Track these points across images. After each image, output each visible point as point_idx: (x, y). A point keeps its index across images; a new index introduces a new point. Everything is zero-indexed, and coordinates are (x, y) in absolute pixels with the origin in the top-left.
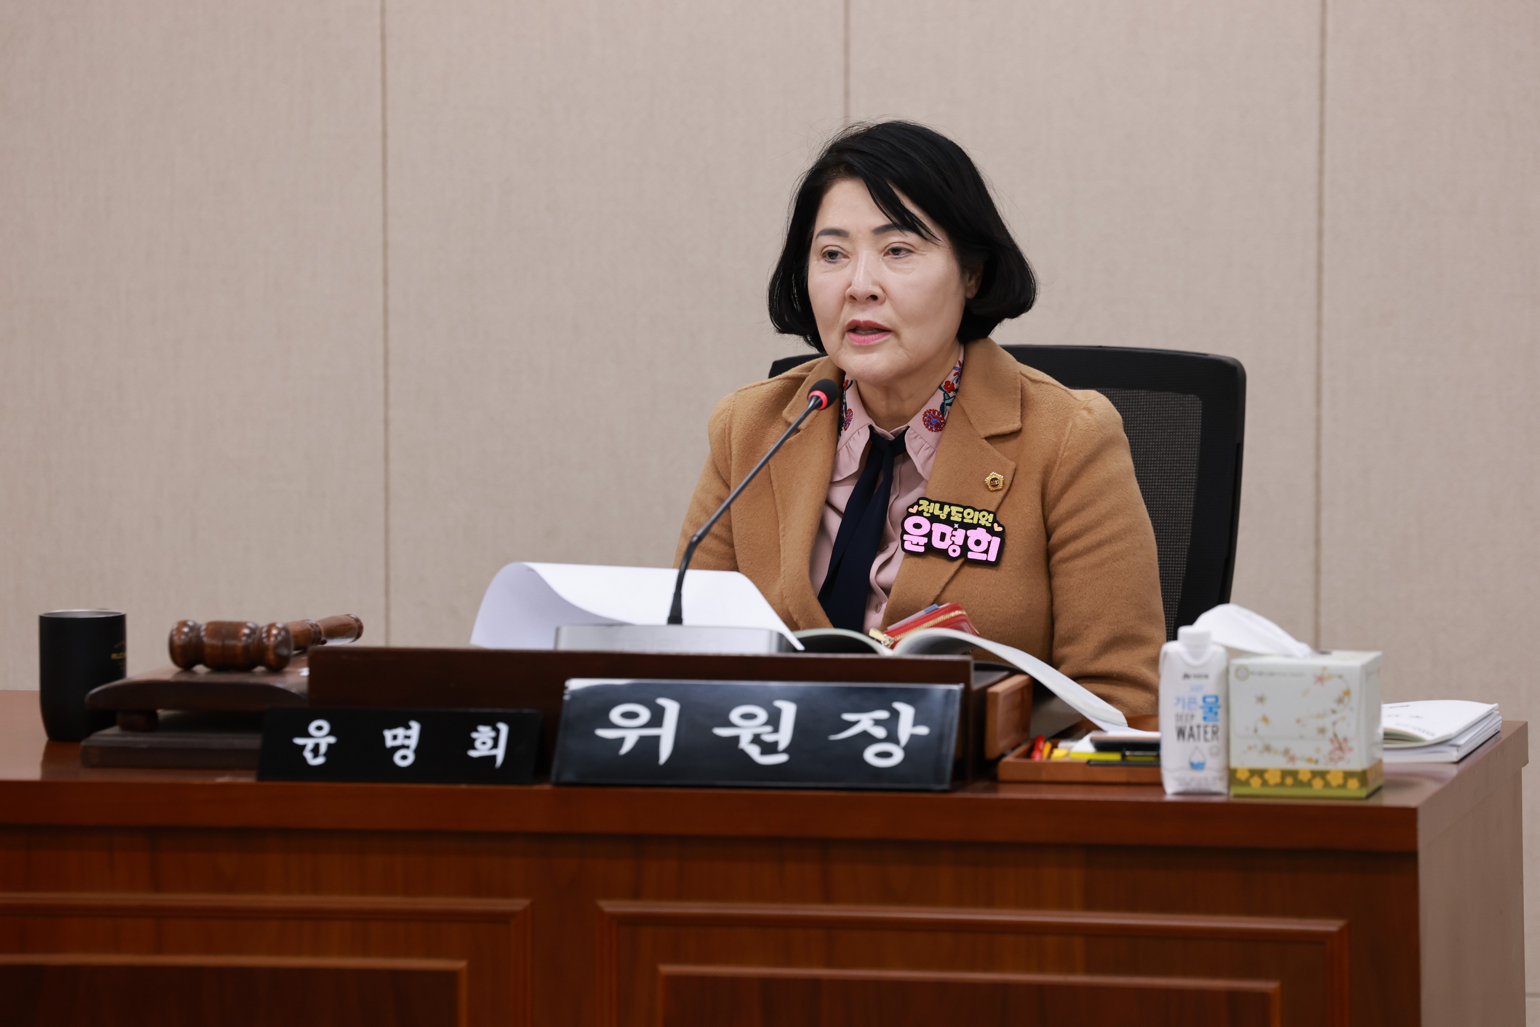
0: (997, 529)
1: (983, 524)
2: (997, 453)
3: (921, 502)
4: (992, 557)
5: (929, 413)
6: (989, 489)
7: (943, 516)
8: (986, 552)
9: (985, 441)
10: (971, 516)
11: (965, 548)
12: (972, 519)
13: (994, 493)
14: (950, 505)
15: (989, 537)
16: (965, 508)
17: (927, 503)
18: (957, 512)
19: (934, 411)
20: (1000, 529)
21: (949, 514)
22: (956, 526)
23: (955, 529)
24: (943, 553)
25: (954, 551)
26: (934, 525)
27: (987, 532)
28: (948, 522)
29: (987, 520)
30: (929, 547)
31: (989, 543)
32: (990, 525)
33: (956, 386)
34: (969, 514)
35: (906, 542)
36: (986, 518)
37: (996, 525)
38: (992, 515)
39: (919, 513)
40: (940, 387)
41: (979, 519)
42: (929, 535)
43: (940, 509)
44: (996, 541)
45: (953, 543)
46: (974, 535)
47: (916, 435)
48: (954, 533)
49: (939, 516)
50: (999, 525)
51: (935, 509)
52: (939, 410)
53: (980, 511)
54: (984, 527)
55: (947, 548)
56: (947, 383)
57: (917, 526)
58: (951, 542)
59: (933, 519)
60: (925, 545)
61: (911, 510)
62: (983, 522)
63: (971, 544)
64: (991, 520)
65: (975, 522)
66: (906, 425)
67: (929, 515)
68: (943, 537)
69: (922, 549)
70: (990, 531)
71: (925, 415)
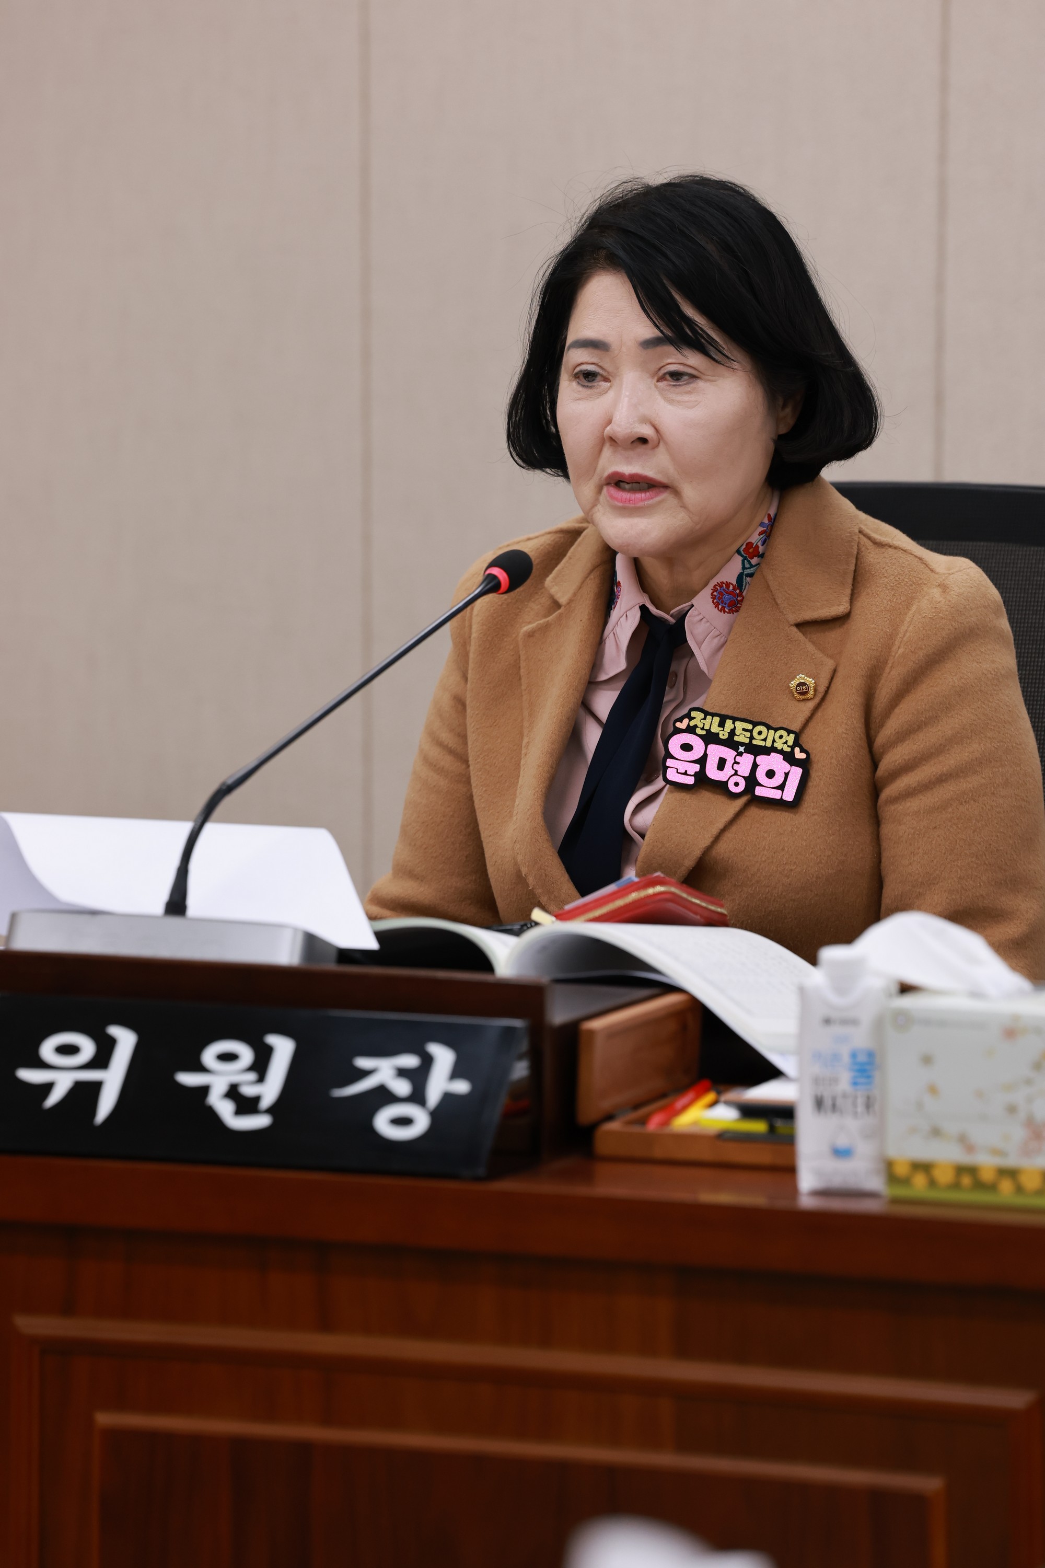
0: (799, 755)
1: (779, 748)
2: (810, 647)
3: (693, 714)
4: (789, 795)
5: (721, 587)
6: (795, 698)
7: (724, 735)
8: (781, 787)
9: (795, 629)
10: (763, 737)
11: (752, 781)
12: (765, 740)
13: (802, 703)
14: (734, 719)
15: (786, 766)
16: (755, 724)
17: (702, 715)
18: (744, 730)
19: (728, 584)
20: (803, 756)
21: (732, 733)
22: (741, 749)
23: (740, 754)
24: (721, 787)
25: (736, 784)
26: (710, 747)
27: (784, 759)
28: (730, 743)
29: (786, 743)
30: (701, 778)
31: (787, 775)
32: (789, 750)
33: (761, 549)
34: (760, 733)
35: (669, 770)
36: (784, 740)
37: (797, 750)
38: (792, 736)
39: (691, 730)
40: (738, 552)
41: (774, 741)
42: (702, 761)
43: (719, 726)
44: (796, 772)
45: (736, 773)
46: (766, 763)
47: (700, 617)
48: (738, 759)
49: (718, 734)
50: (802, 750)
51: (713, 725)
52: (734, 582)
53: (776, 730)
54: (781, 752)
55: (726, 780)
56: (749, 545)
57: (687, 747)
58: (733, 772)
59: (710, 738)
60: (696, 775)
61: (678, 725)
62: (779, 745)
63: (761, 775)
64: (791, 743)
65: (769, 744)
66: (689, 604)
67: (704, 732)
68: (722, 764)
69: (690, 781)
70: (789, 758)
71: (715, 589)
